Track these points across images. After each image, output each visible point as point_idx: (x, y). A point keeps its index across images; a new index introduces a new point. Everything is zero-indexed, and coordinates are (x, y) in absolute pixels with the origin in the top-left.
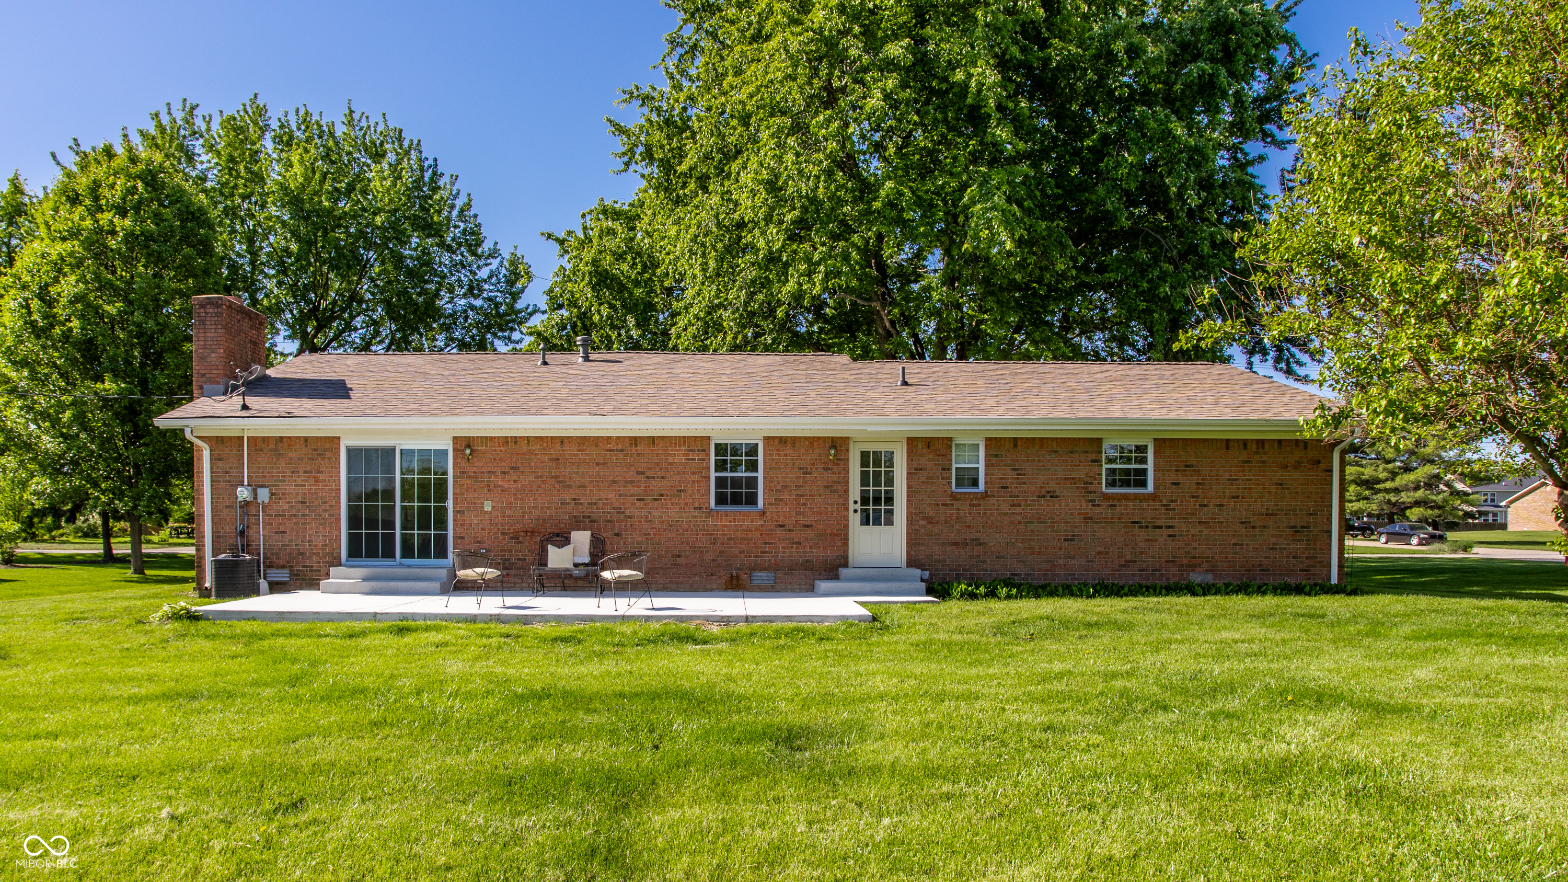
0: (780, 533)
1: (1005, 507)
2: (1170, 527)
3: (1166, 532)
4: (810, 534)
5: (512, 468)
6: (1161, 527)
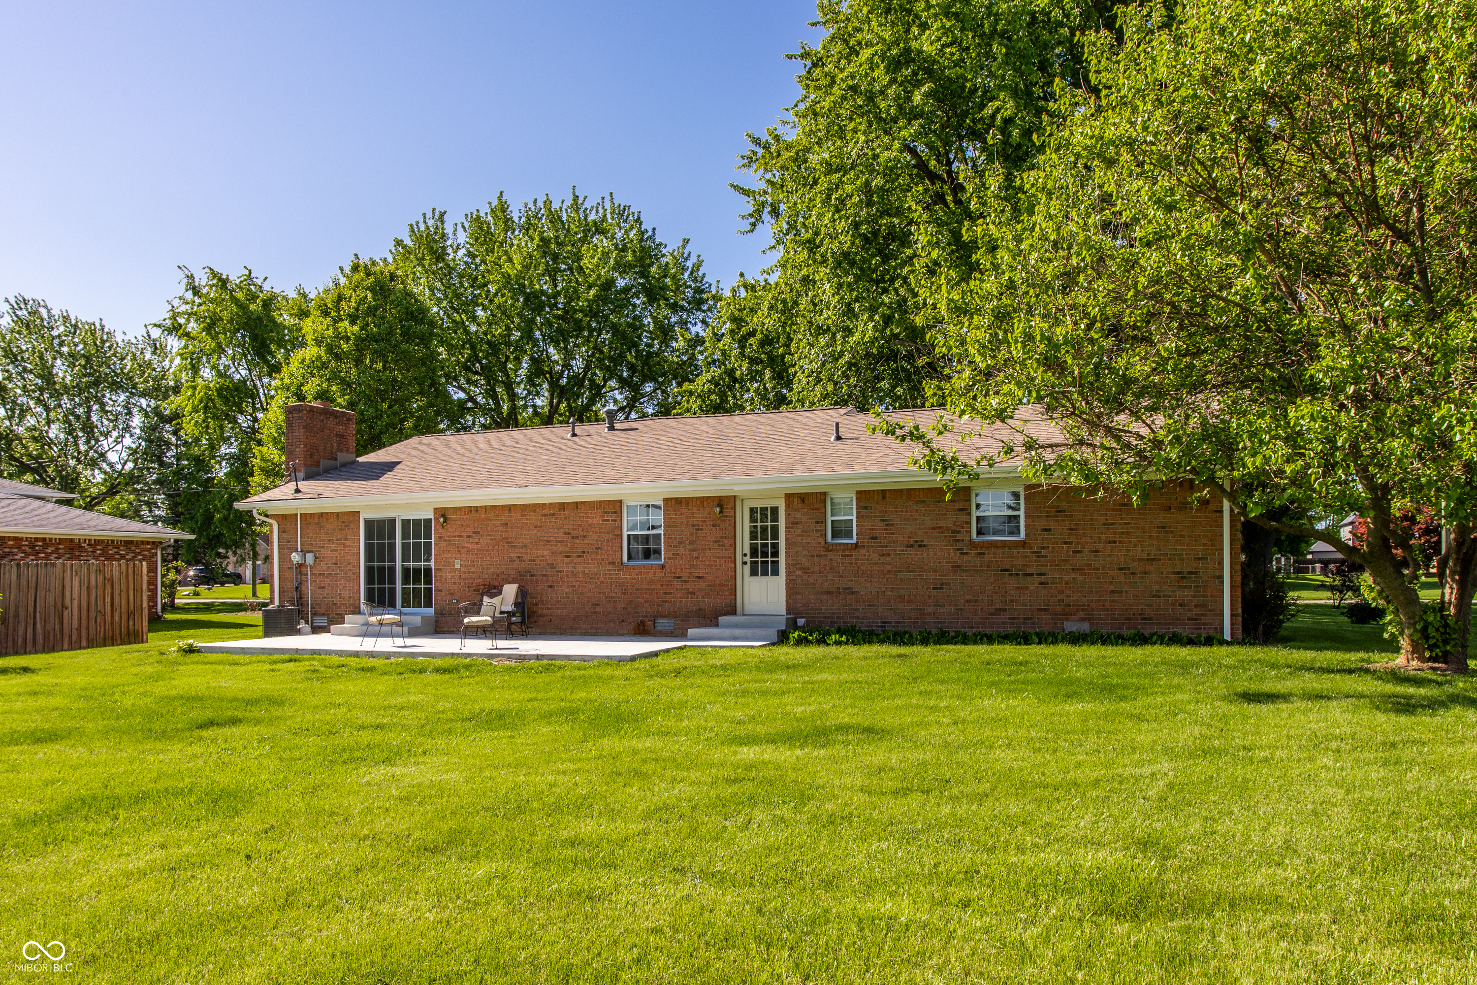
0: (677, 584)
1: (875, 557)
2: (1041, 574)
3: (1037, 579)
4: (702, 585)
5: (475, 532)
6: (1032, 575)
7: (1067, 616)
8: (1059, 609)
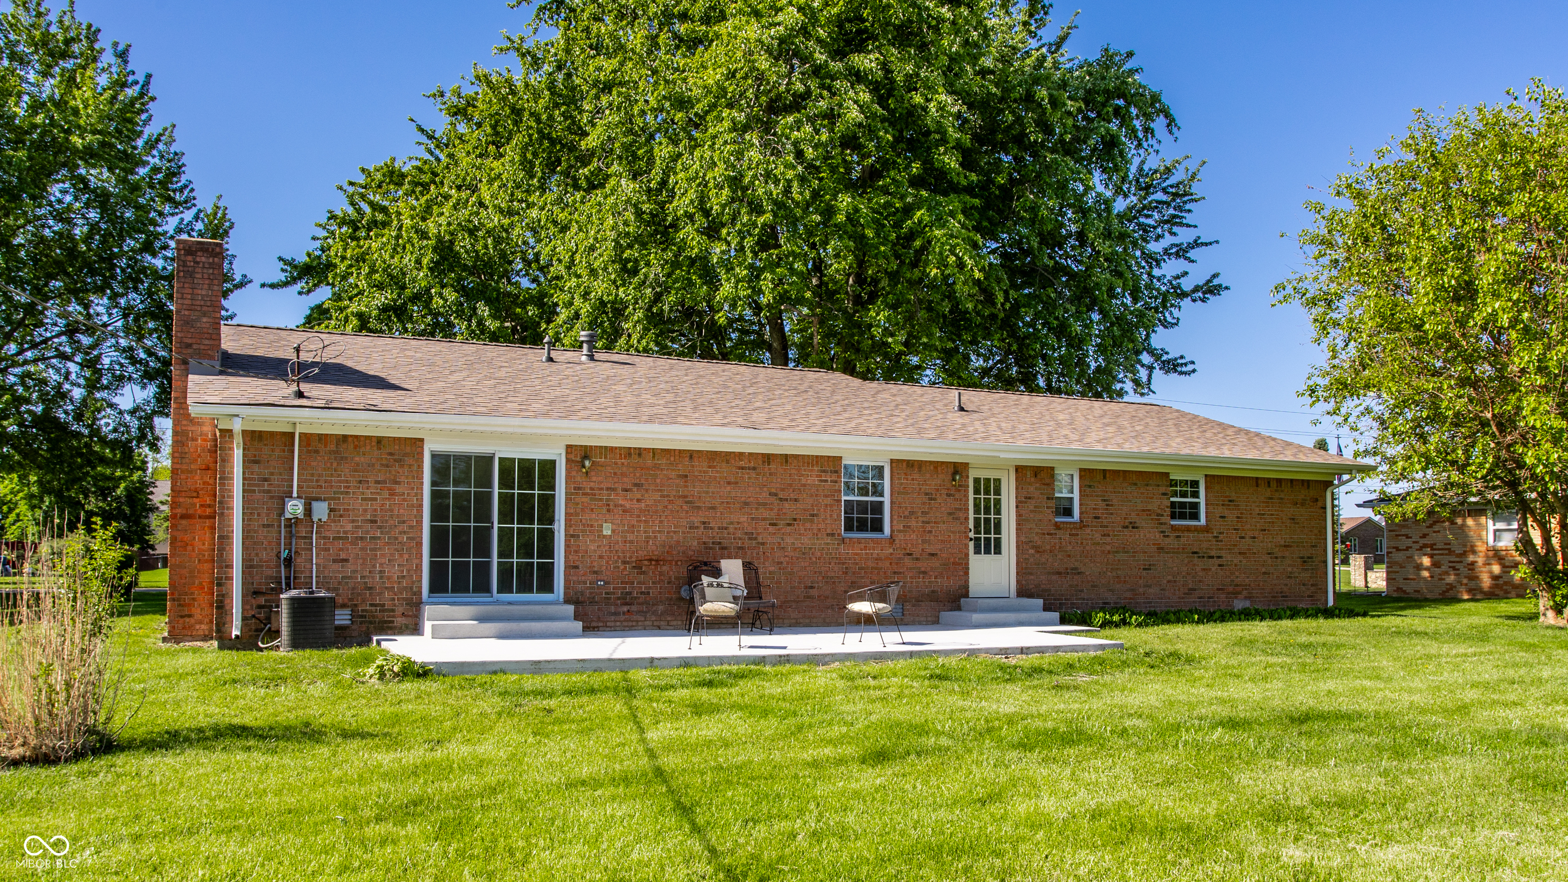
0: (908, 561)
1: (1097, 536)
2: (1219, 557)
3: (1217, 561)
6: (1212, 557)
7: (1236, 594)
8: (1231, 589)
